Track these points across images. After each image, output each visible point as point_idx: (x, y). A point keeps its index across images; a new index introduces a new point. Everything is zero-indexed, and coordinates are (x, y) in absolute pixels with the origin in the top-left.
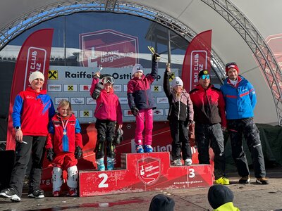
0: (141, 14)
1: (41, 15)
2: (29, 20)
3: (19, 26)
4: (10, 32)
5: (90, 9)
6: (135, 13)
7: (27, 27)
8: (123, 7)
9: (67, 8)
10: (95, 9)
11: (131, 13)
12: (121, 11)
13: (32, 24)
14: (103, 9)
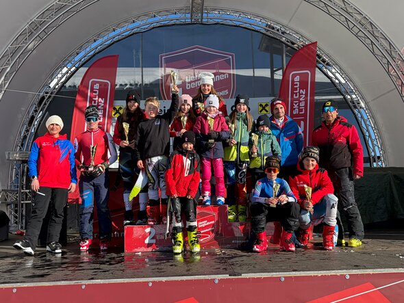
0: (238, 23)
1: (113, 34)
2: (99, 41)
3: (88, 49)
4: (77, 58)
5: (172, 22)
6: (231, 23)
7: (97, 50)
8: (213, 16)
9: (143, 23)
10: (178, 22)
11: (224, 22)
12: (211, 22)
13: (103, 47)
14: (189, 21)
